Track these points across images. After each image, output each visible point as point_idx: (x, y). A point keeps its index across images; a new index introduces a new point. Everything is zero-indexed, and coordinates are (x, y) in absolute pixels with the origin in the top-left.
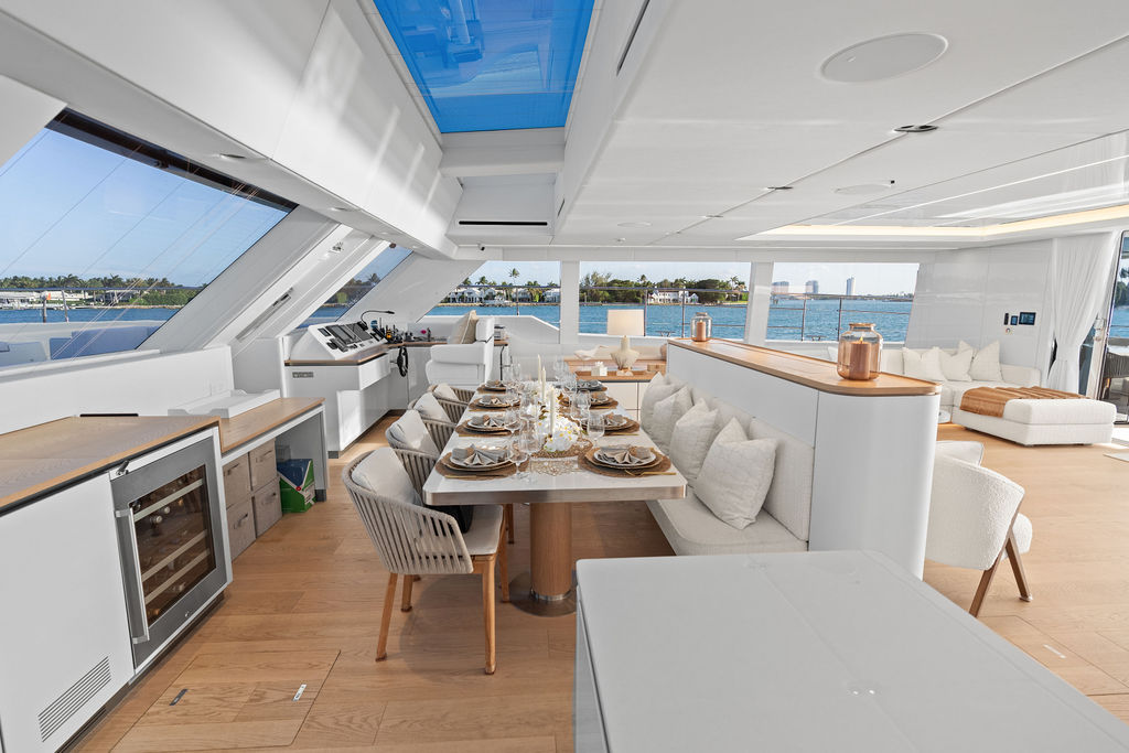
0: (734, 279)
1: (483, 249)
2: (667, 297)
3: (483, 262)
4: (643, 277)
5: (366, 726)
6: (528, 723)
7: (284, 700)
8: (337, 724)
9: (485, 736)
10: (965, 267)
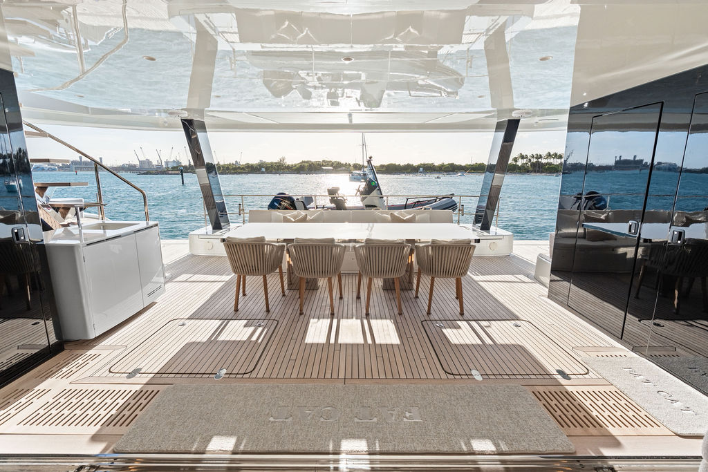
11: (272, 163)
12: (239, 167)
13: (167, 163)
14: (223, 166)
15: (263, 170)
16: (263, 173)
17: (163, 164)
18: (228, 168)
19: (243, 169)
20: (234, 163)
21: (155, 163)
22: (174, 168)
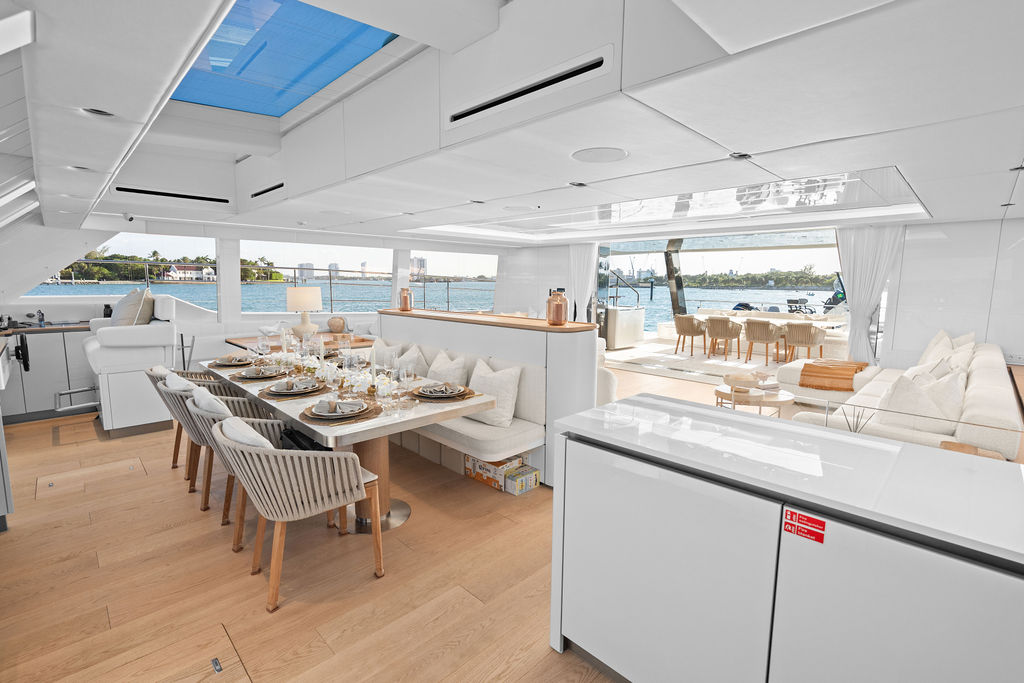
0: (262, 260)
1: (131, 219)
2: (188, 275)
3: (117, 233)
4: (155, 253)
5: (313, 649)
6: (436, 587)
7: (206, 677)
8: (286, 661)
9: (414, 608)
10: (525, 259)
11: (789, 273)
12: (733, 279)
13: (640, 273)
14: (710, 278)
15: (772, 283)
16: (770, 288)
17: (636, 274)
18: (716, 281)
19: (739, 281)
20: (728, 273)
21: (626, 273)
22: (646, 280)
